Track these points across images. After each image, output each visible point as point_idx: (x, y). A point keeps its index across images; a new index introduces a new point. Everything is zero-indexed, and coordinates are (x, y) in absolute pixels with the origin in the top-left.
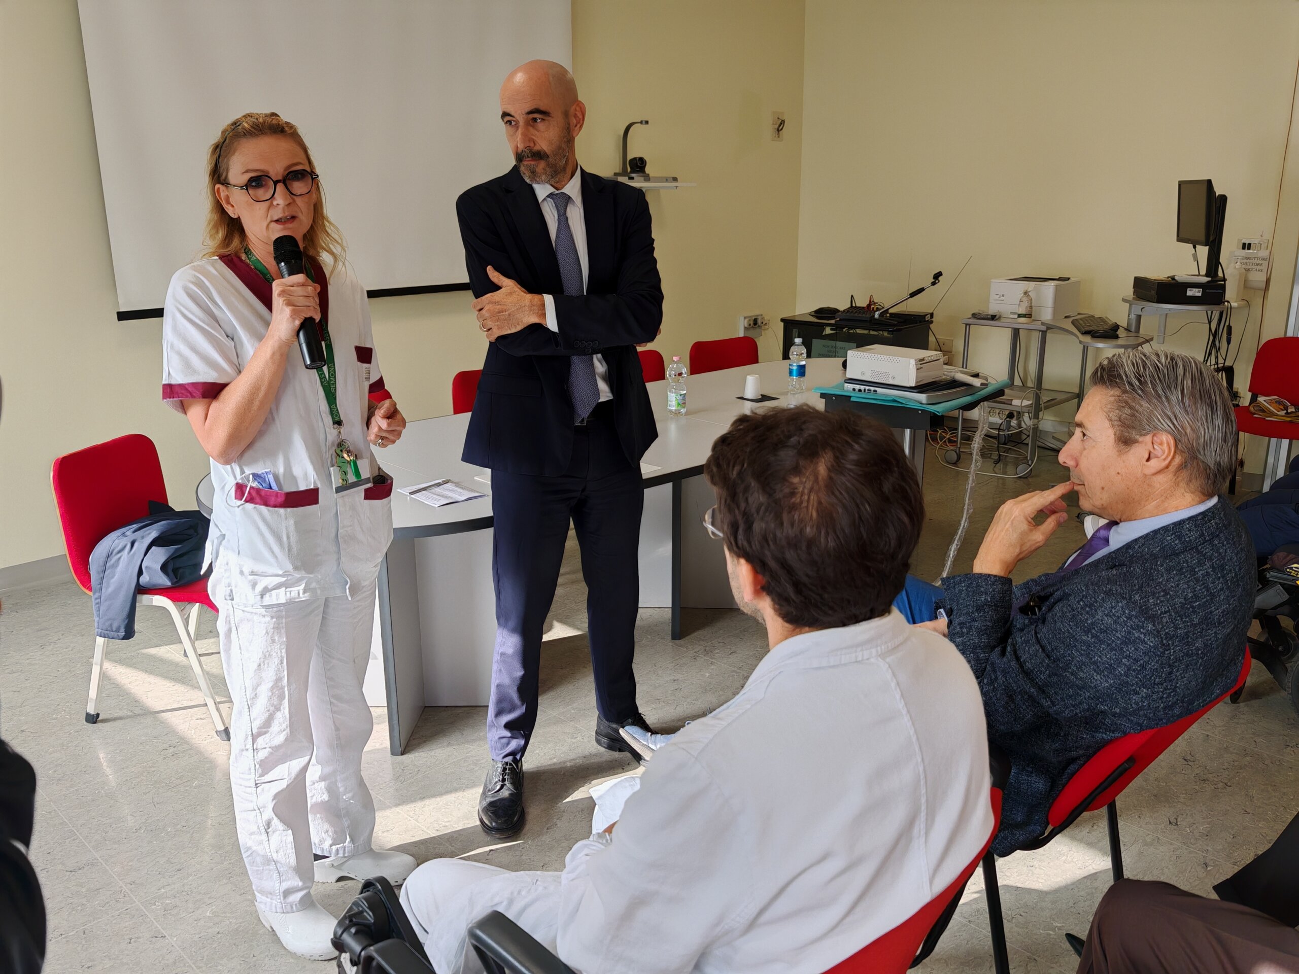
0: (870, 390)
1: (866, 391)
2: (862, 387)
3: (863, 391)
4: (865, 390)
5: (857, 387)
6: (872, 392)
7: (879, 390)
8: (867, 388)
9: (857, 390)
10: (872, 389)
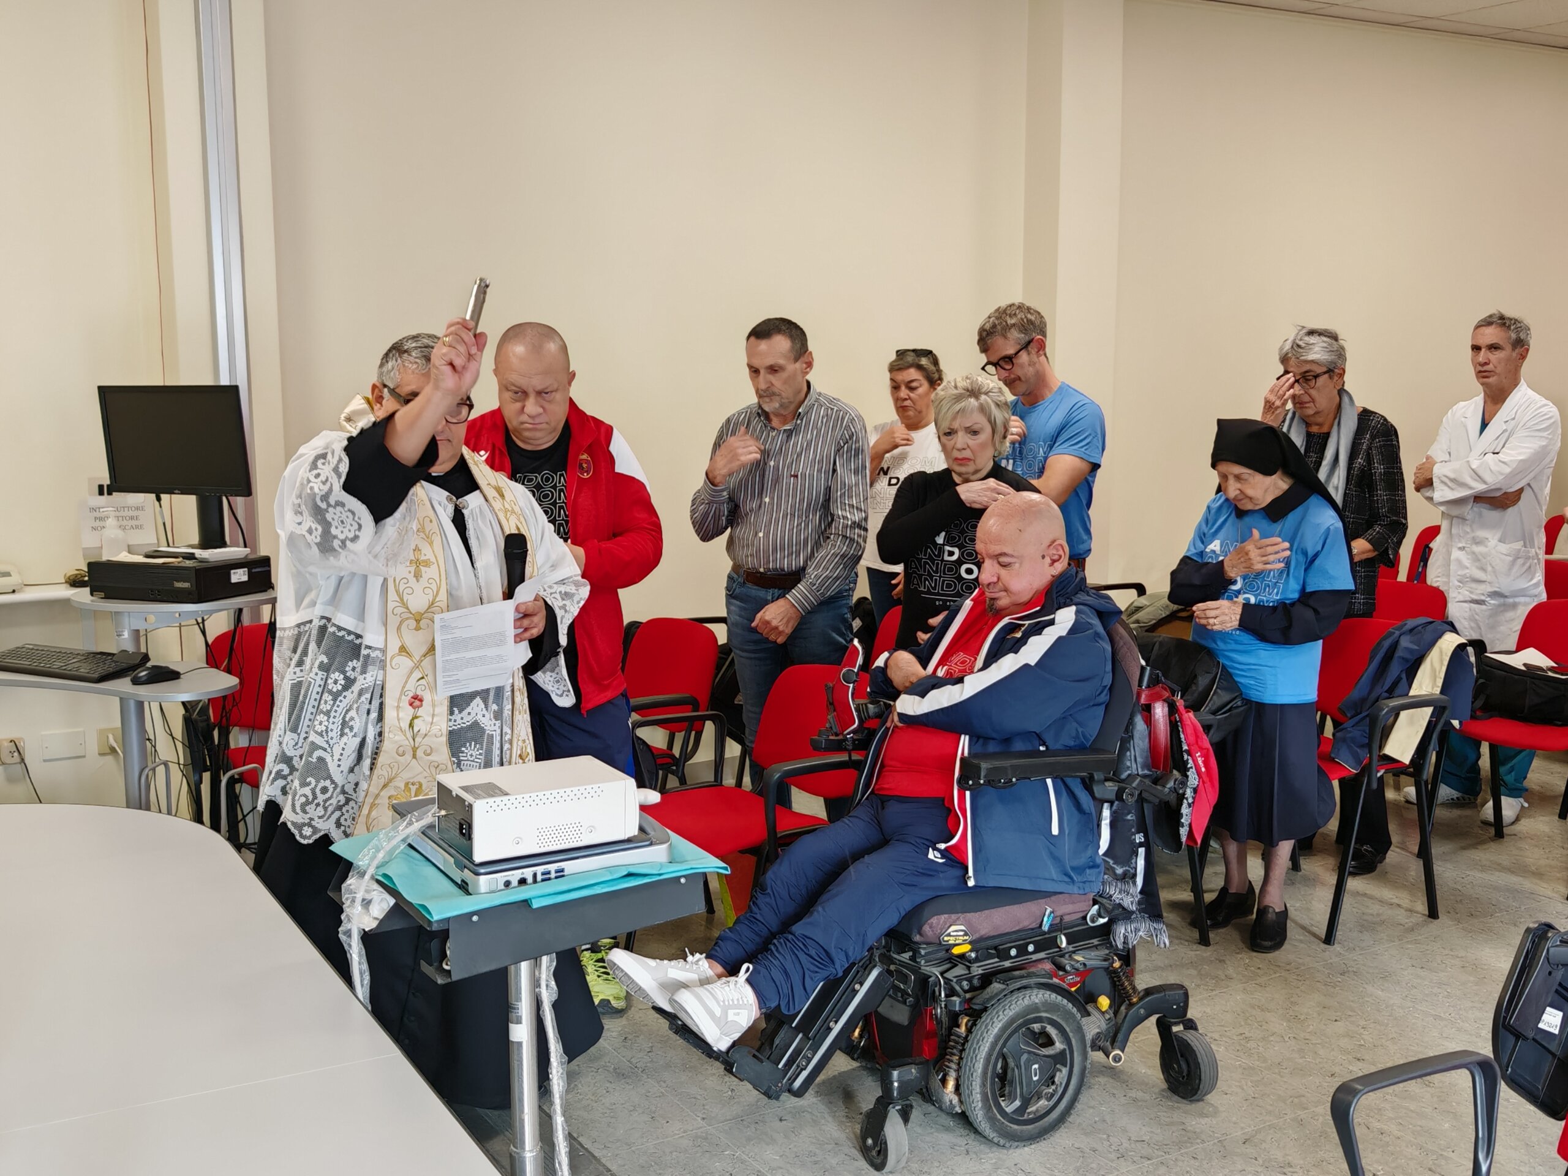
0: (549, 873)
1: (539, 877)
2: (528, 873)
3: (530, 880)
4: (535, 875)
5: (515, 876)
6: (553, 875)
7: (570, 867)
8: (540, 869)
9: (515, 883)
10: (552, 868)
